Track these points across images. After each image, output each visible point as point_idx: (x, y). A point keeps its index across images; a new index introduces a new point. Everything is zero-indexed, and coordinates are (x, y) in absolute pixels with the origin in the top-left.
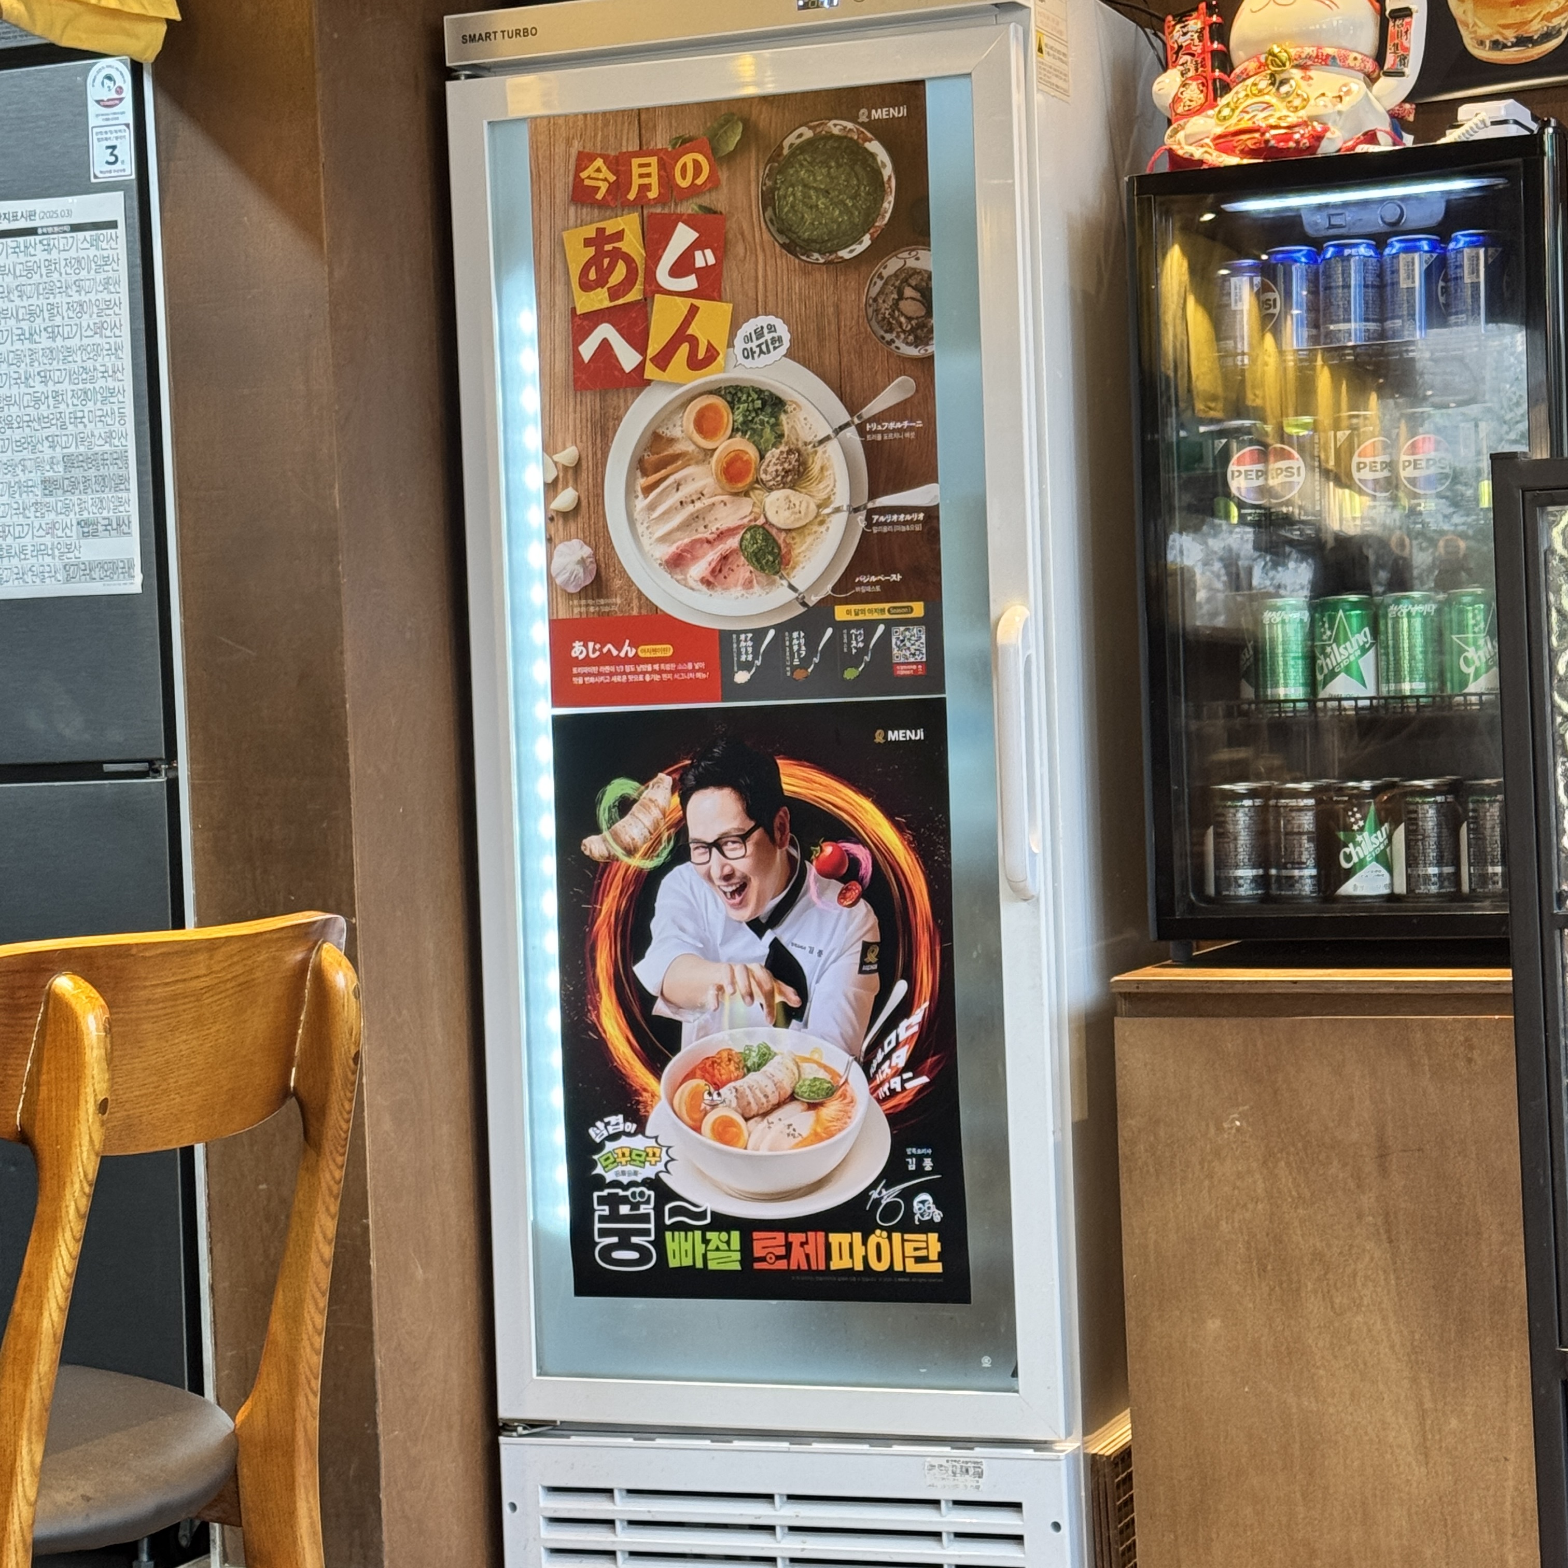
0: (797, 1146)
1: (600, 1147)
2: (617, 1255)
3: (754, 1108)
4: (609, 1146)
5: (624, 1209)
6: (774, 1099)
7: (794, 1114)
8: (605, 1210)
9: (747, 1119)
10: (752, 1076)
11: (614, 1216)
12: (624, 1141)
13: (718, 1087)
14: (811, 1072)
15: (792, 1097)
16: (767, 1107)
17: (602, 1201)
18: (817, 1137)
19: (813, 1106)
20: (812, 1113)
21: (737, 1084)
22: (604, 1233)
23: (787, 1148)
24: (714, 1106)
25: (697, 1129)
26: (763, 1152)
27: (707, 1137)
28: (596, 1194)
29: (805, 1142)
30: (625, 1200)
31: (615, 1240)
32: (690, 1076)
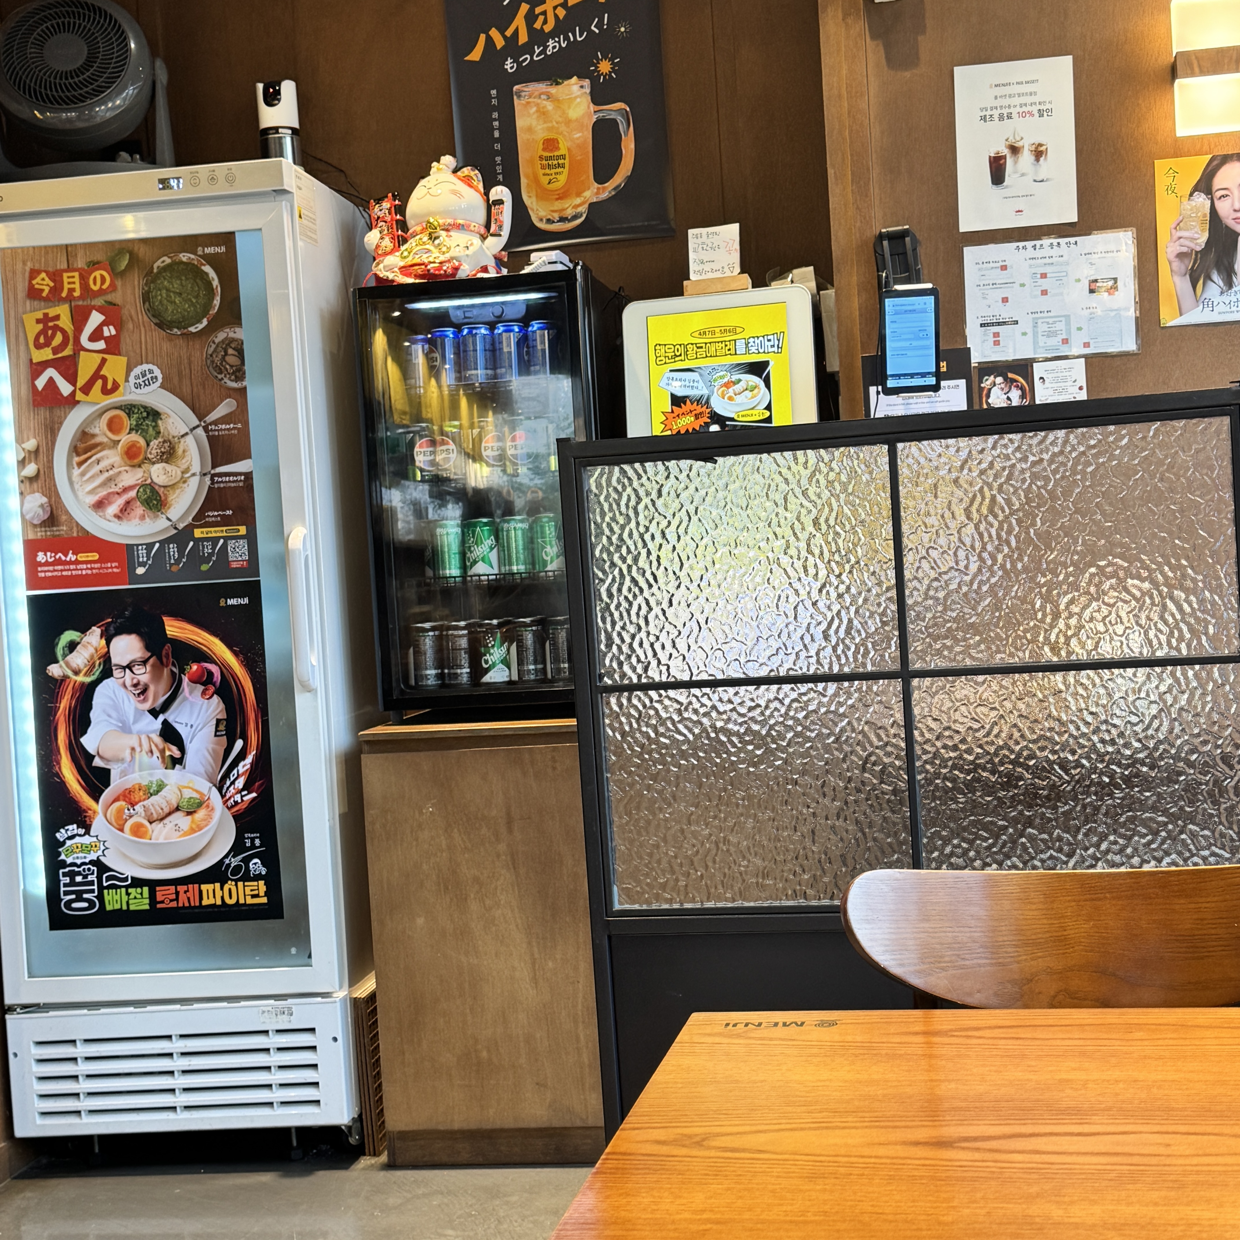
0: (181, 836)
1: (64, 843)
2: (75, 905)
3: (155, 816)
4: (69, 843)
5: (79, 879)
6: (167, 810)
7: (180, 819)
8: (67, 880)
9: (151, 823)
10: (153, 797)
11: (73, 883)
12: (77, 840)
13: (133, 805)
14: (188, 794)
15: (177, 809)
16: (162, 814)
17: (65, 875)
18: (193, 831)
19: (189, 813)
20: (189, 817)
21: (145, 803)
22: (66, 893)
23: (175, 838)
24: (131, 816)
25: (122, 830)
26: (161, 840)
27: (127, 834)
28: (61, 871)
29: (185, 834)
30: (79, 873)
31: (73, 897)
32: (116, 800)
